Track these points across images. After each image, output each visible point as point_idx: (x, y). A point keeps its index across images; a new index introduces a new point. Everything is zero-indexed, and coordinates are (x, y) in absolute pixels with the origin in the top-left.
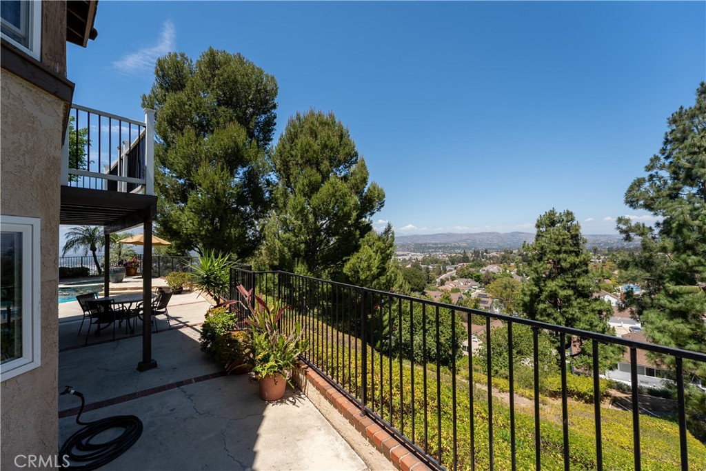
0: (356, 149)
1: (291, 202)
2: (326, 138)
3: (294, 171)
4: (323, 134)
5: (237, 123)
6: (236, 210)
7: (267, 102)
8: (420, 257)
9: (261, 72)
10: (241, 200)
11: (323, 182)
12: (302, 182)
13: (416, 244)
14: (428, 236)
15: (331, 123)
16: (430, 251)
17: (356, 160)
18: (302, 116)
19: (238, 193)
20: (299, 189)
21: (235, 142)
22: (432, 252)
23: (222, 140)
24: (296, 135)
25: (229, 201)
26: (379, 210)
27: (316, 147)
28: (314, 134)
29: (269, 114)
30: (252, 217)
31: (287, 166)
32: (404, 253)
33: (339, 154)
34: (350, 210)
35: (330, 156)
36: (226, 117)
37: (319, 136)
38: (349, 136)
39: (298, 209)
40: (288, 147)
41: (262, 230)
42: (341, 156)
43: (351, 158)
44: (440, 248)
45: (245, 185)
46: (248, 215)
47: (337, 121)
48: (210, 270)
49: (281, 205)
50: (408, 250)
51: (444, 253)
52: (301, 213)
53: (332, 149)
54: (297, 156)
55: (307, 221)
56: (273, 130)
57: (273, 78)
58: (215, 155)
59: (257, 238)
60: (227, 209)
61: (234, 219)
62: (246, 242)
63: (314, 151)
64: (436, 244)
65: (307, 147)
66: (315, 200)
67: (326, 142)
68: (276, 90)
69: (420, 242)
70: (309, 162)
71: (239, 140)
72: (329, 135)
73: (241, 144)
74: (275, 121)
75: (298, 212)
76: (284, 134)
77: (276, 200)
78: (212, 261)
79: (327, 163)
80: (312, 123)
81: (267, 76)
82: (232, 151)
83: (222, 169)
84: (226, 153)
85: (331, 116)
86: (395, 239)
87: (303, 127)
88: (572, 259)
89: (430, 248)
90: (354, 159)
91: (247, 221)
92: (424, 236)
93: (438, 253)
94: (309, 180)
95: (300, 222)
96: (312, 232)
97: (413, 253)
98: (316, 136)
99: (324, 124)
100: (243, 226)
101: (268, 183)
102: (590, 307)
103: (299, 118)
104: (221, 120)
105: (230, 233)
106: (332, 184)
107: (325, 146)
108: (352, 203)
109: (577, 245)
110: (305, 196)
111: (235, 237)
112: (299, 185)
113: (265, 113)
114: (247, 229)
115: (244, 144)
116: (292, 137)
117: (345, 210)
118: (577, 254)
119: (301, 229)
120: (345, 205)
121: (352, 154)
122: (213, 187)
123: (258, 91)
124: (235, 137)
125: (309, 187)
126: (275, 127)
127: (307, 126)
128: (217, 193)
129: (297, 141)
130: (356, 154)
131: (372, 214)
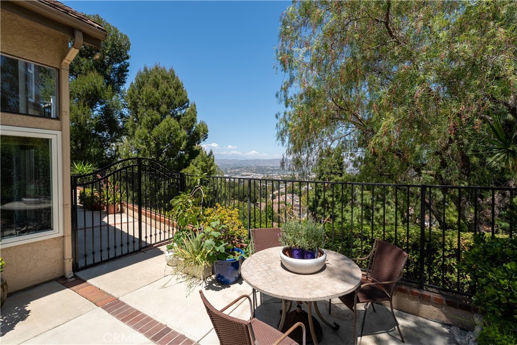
0: (188, 98)
1: (137, 132)
2: (165, 89)
3: (141, 110)
4: (163, 86)
5: (96, 72)
6: (95, 135)
7: (121, 54)
8: (260, 176)
9: (116, 31)
10: (100, 128)
11: (162, 119)
12: (146, 118)
13: (258, 167)
14: (268, 160)
15: (170, 76)
16: (269, 172)
17: (188, 105)
18: (148, 70)
19: (97, 123)
20: (144, 124)
21: (95, 87)
22: (270, 173)
23: (84, 84)
24: (143, 84)
25: (89, 129)
26: (204, 140)
27: (157, 95)
28: (156, 85)
29: (123, 63)
30: (108, 141)
31: (136, 106)
32: (247, 174)
33: (175, 100)
34: (180, 140)
35: (167, 102)
36: (87, 66)
37: (160, 87)
38: (183, 88)
39: (143, 138)
40: (137, 92)
41: (117, 150)
42: (176, 102)
43: (184, 103)
44: (276, 170)
45: (102, 117)
46: (105, 139)
47: (176, 75)
48: (81, 171)
49: (131, 134)
50: (251, 171)
51: (279, 174)
52: (146, 140)
53: (169, 97)
54: (143, 99)
55: (150, 146)
56: (126, 75)
57: (126, 37)
58: (78, 94)
59: (112, 156)
60: (88, 133)
61: (94, 142)
62: (103, 159)
63: (156, 98)
64: (273, 167)
65: (151, 95)
66: (155, 132)
67: (165, 91)
68: (129, 46)
69: (261, 165)
70: (152, 105)
71: (97, 85)
72: (167, 87)
73: (99, 89)
74: (128, 68)
75: (142, 140)
76: (134, 82)
77: (127, 130)
78: (82, 167)
79: (165, 106)
80: (155, 76)
81: (121, 35)
82: (92, 93)
83: (84, 106)
84: (87, 95)
85: (172, 71)
86: (215, 161)
87: (149, 77)
88: (338, 178)
89: (268, 170)
90: (186, 104)
91: (103, 143)
92: (264, 160)
93: (274, 174)
94: (151, 118)
95: (144, 147)
96: (154, 153)
97: (255, 174)
98: (158, 86)
99: (165, 78)
100: (101, 146)
101: (122, 116)
102: (345, 209)
103: (146, 70)
104: (83, 68)
105: (90, 151)
106: (167, 122)
107: (164, 95)
108: (182, 135)
109: (341, 169)
110: (148, 128)
111: (94, 155)
112: (144, 121)
113: (120, 62)
114: (104, 149)
115: (102, 88)
116: (140, 85)
117: (176, 139)
118: (341, 175)
119: (145, 151)
120: (177, 136)
121: (185, 101)
122: (77, 118)
123: (114, 46)
124: (95, 83)
125: (151, 122)
126: (128, 73)
127: (151, 78)
128: (80, 123)
129: (144, 88)
130: (188, 101)
131: (199, 143)
